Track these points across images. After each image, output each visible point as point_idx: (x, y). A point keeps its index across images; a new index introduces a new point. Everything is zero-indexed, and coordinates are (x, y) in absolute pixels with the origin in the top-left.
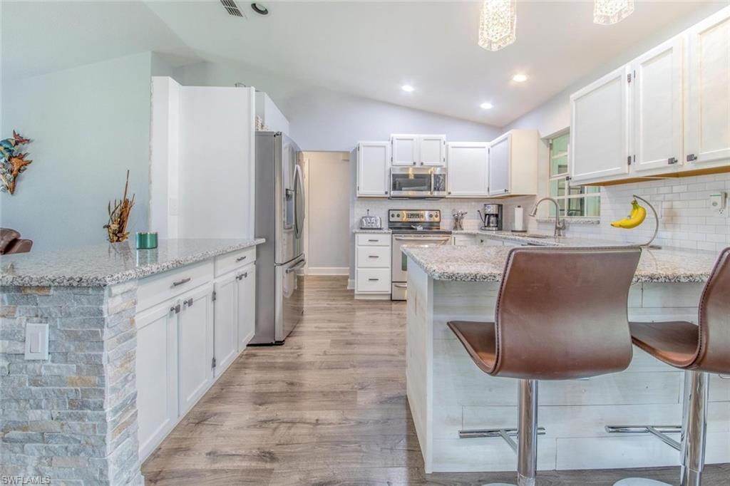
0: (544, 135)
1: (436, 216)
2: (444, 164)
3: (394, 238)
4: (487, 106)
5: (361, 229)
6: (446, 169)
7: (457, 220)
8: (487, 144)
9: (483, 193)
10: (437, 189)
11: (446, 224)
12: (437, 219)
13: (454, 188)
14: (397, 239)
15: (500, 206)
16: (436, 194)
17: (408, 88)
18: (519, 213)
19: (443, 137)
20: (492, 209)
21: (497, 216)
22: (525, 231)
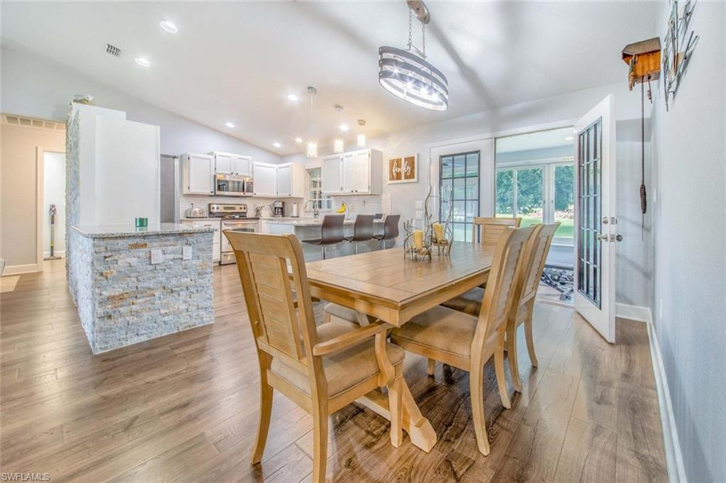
0: (307, 168)
1: (245, 208)
2: (250, 175)
3: (223, 223)
4: (277, 145)
5: (187, 217)
6: (253, 179)
7: (258, 211)
8: (276, 166)
9: (274, 195)
10: (248, 191)
11: (251, 214)
12: (245, 211)
13: (258, 191)
14: (225, 224)
15: (283, 203)
16: (247, 194)
17: (230, 125)
18: (295, 207)
19: (250, 158)
20: (279, 205)
21: (282, 208)
22: (298, 217)
